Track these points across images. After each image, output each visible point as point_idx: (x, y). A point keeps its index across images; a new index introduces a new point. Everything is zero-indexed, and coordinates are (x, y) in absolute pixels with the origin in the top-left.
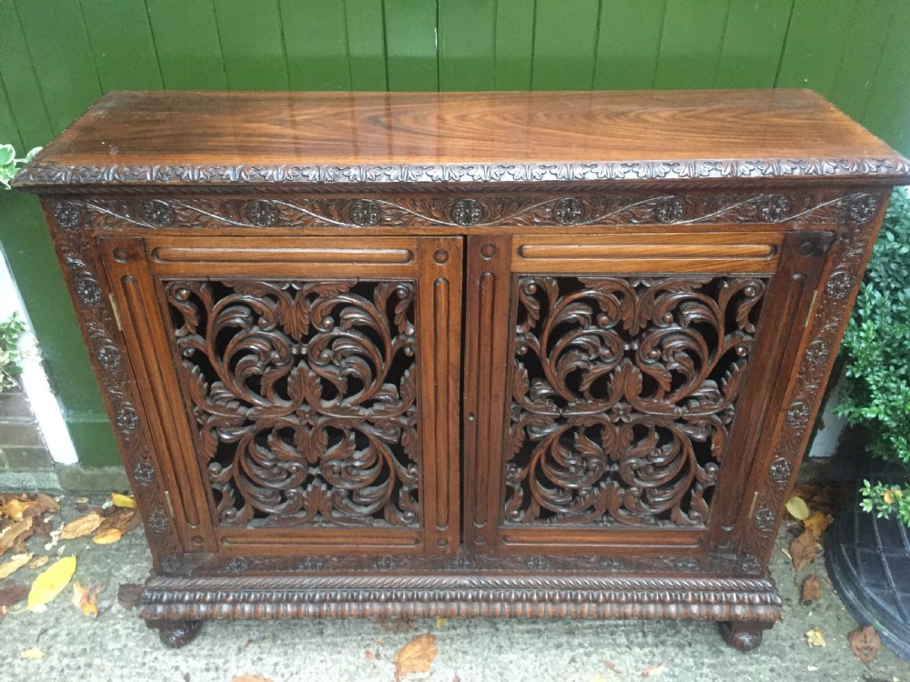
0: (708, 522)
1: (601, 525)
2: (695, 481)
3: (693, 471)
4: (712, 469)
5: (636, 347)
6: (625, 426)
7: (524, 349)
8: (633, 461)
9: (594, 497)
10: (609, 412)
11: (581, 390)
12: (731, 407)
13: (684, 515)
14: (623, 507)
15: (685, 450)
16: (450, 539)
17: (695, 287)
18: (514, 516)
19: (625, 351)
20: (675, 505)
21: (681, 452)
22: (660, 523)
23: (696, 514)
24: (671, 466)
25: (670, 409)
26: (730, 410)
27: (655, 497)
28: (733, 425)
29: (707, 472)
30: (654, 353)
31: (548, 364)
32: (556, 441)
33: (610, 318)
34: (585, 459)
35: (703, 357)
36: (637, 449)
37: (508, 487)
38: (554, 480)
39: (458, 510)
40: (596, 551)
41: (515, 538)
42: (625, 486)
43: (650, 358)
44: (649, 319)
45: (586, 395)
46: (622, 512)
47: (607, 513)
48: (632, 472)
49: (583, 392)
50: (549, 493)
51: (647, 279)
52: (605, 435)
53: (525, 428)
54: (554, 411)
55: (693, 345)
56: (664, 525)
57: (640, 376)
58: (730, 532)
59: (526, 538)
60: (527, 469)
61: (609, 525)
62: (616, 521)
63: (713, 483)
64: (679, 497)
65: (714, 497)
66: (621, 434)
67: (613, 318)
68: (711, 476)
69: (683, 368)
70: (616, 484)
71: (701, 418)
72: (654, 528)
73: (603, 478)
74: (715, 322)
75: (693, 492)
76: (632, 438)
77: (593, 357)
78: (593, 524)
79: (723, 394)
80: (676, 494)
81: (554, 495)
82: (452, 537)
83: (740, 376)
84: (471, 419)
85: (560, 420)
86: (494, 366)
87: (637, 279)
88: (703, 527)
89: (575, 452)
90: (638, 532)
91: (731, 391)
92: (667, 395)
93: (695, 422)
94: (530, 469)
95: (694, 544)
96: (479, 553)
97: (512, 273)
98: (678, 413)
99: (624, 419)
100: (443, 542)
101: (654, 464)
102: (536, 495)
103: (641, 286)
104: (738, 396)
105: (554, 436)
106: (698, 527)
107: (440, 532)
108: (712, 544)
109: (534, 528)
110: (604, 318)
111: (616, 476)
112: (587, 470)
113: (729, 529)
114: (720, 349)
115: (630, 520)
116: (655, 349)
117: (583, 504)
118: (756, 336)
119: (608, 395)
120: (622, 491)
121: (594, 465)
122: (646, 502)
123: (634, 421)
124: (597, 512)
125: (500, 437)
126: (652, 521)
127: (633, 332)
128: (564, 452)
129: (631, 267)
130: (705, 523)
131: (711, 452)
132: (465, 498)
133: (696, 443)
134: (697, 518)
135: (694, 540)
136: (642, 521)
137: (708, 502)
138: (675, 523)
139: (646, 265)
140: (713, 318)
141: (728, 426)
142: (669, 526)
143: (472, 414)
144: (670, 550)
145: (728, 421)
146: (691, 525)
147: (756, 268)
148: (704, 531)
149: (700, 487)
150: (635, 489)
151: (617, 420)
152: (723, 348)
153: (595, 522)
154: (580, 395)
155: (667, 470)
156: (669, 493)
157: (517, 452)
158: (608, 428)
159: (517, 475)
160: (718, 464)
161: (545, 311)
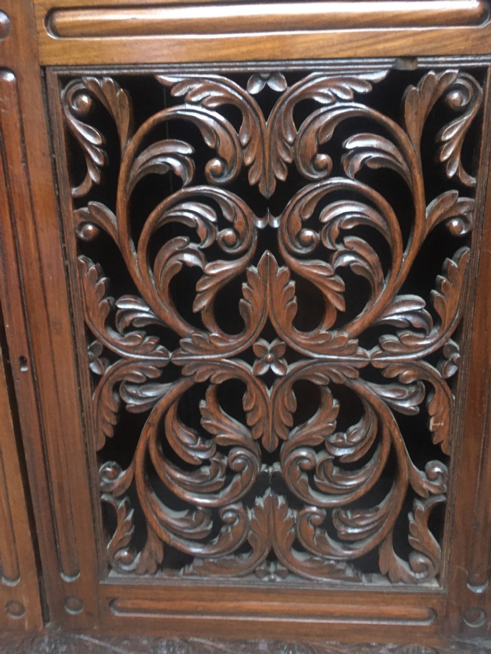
0: (443, 575)
1: (266, 579)
2: (411, 495)
3: (405, 475)
4: (437, 470)
5: (276, 224)
6: (278, 382)
7: (90, 228)
8: (304, 453)
9: (247, 525)
10: (248, 356)
11: (196, 310)
12: (452, 342)
13: (400, 562)
14: (297, 546)
15: (386, 432)
16: (25, 601)
17: (360, 90)
18: (122, 560)
19: (259, 230)
20: (383, 540)
21: (379, 438)
22: (364, 578)
23: (421, 560)
24: (369, 465)
25: (350, 346)
26: (454, 349)
27: (347, 525)
28: (461, 378)
29: (430, 478)
30: (309, 233)
31: (135, 260)
32: (171, 413)
33: (222, 160)
34: (224, 450)
35: (394, 240)
36: (306, 431)
37: (105, 504)
38: (178, 490)
39: (30, 546)
40: (266, 630)
41: (129, 604)
42: (296, 503)
43: (305, 244)
44: (288, 160)
45: (208, 320)
46: (299, 557)
47: (272, 557)
48: (305, 477)
49: (199, 313)
50: (173, 517)
51: (273, 75)
52: (248, 402)
53: (116, 387)
54: (160, 355)
55: (373, 216)
56: (370, 581)
57: (292, 283)
58: (482, 595)
59: (147, 604)
60: (130, 469)
61: (278, 579)
62: (291, 572)
63: (442, 499)
64: (388, 525)
65: (447, 526)
66: (275, 398)
67: (228, 159)
68: (437, 483)
69: (362, 263)
70: (281, 500)
71: (406, 365)
72: (354, 586)
73: (258, 489)
74: (405, 167)
75: (410, 517)
76: (293, 408)
77: (207, 243)
78: (252, 578)
79: (437, 320)
80: (381, 520)
81: (182, 520)
82: (29, 599)
83: (460, 279)
84: (24, 369)
85: (170, 373)
86: (45, 262)
87: (257, 76)
88: (435, 585)
89: (205, 435)
90: (330, 595)
91: (450, 310)
92: (343, 320)
93: (395, 375)
94: (135, 468)
95: (423, 620)
96: (79, 631)
97: (44, 68)
98: (365, 356)
99: (277, 371)
100: (17, 609)
101: (337, 461)
102: (152, 519)
103: (267, 90)
104: (462, 320)
105: (163, 402)
106: (427, 585)
107: (9, 589)
108: (454, 618)
109: (156, 583)
110: (217, 163)
111: (279, 484)
112: (230, 473)
113: (479, 591)
114: (419, 221)
115: (311, 571)
116: (307, 225)
117: (231, 538)
118: (479, 192)
119: (242, 321)
120: (292, 514)
121: (239, 461)
122: (334, 535)
123: (294, 372)
124: (257, 554)
125: (76, 409)
126: (349, 573)
127: (267, 191)
128: (186, 436)
129: (244, 49)
130: (438, 577)
131: (430, 435)
132: (37, 524)
133: (402, 418)
134: (424, 568)
135: (424, 611)
136: (333, 572)
137: (438, 536)
138: (387, 576)
139: (269, 45)
140: (401, 159)
141: (451, 382)
142: (379, 583)
143: (23, 362)
144: (388, 630)
145: (451, 372)
146: (416, 581)
147: (462, 47)
148: (437, 593)
149: (420, 506)
150: (314, 509)
151: (264, 370)
152: (425, 220)
153: (254, 572)
154: (195, 321)
155: (362, 472)
156: (369, 518)
157: (110, 433)
158: (251, 386)
159: (117, 482)
160: (444, 459)
161: (111, 148)
